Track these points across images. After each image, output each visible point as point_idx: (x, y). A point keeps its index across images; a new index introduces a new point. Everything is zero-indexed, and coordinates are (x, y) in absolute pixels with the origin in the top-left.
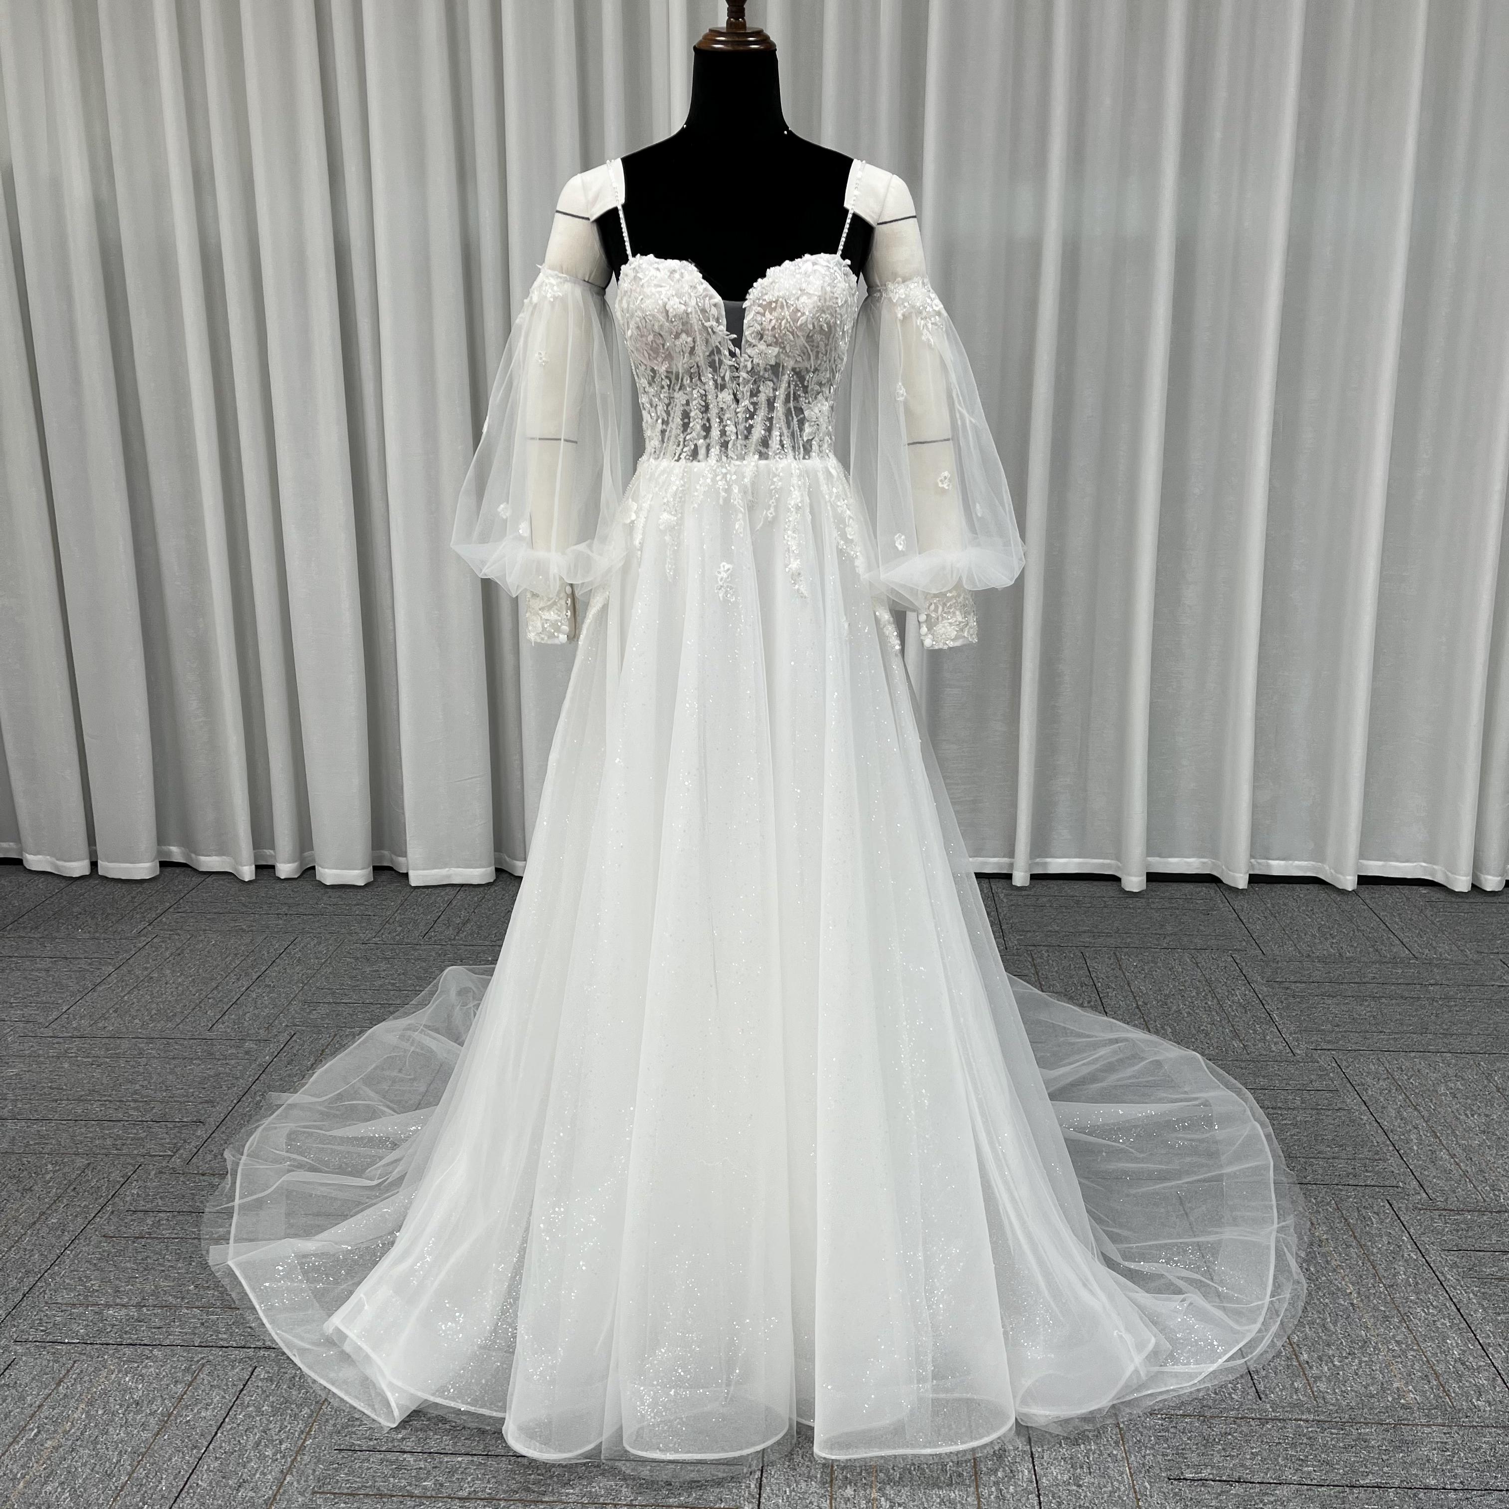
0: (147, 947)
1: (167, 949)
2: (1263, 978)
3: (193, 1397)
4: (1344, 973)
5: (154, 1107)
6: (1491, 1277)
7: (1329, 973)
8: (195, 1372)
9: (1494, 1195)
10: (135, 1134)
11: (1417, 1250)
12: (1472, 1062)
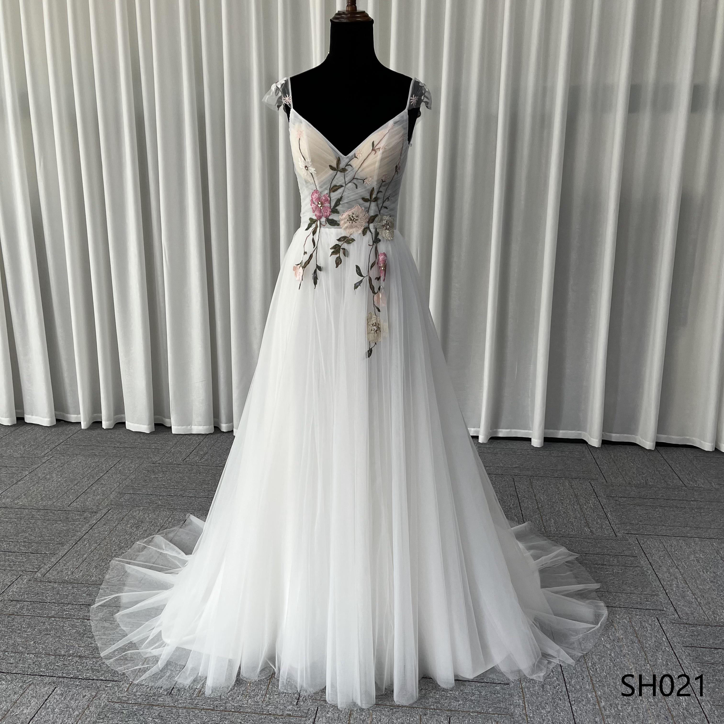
0: (47, 462)
1: (57, 463)
2: (604, 494)
3: (21, 702)
4: (647, 493)
5: (33, 546)
6: (707, 662)
7: (639, 492)
8: (25, 688)
9: (714, 617)
10: (21, 559)
11: (670, 646)
12: (709, 543)
